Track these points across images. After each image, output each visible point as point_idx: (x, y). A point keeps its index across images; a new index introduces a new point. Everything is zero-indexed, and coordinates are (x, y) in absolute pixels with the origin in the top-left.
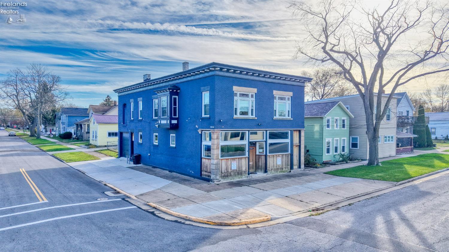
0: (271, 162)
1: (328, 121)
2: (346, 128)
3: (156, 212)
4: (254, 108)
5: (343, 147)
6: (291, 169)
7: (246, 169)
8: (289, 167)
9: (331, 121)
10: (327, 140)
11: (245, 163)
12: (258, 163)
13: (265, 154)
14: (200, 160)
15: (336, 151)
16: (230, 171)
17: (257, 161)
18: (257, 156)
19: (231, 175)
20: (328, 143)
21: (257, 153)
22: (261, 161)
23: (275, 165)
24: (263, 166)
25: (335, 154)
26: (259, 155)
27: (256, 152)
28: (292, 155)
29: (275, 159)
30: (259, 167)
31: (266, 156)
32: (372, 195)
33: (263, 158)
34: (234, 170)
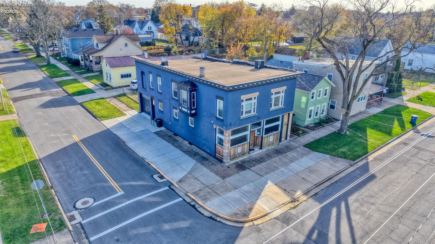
0: (265, 141)
1: (313, 94)
2: (327, 96)
3: (197, 206)
4: (256, 107)
5: (323, 111)
6: (279, 142)
7: (247, 151)
8: (278, 141)
9: (315, 94)
10: (310, 109)
11: (247, 146)
12: (255, 142)
13: (261, 136)
14: (215, 146)
15: (316, 115)
16: (236, 154)
17: (255, 140)
18: (255, 137)
19: (237, 157)
20: (311, 111)
21: (256, 135)
22: (258, 141)
23: (268, 142)
24: (260, 144)
25: (315, 117)
26: (257, 137)
27: (254, 134)
28: (281, 132)
29: (268, 138)
30: (256, 144)
31: (262, 137)
32: (332, 181)
33: (260, 139)
34: (239, 153)
